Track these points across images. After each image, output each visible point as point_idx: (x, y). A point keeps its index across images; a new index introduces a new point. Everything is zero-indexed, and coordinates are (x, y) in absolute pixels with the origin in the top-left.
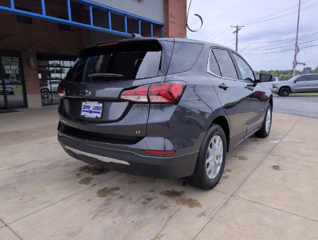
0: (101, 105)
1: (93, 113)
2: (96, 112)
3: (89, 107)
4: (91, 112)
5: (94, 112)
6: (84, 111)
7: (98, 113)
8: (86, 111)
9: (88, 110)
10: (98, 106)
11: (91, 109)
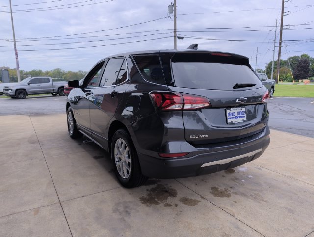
0: (244, 109)
1: (239, 119)
2: (241, 117)
3: (234, 113)
4: (237, 118)
5: (240, 117)
6: (230, 118)
7: (243, 117)
8: (232, 118)
9: (233, 116)
10: (241, 110)
11: (236, 115)
